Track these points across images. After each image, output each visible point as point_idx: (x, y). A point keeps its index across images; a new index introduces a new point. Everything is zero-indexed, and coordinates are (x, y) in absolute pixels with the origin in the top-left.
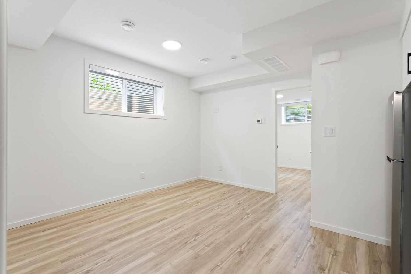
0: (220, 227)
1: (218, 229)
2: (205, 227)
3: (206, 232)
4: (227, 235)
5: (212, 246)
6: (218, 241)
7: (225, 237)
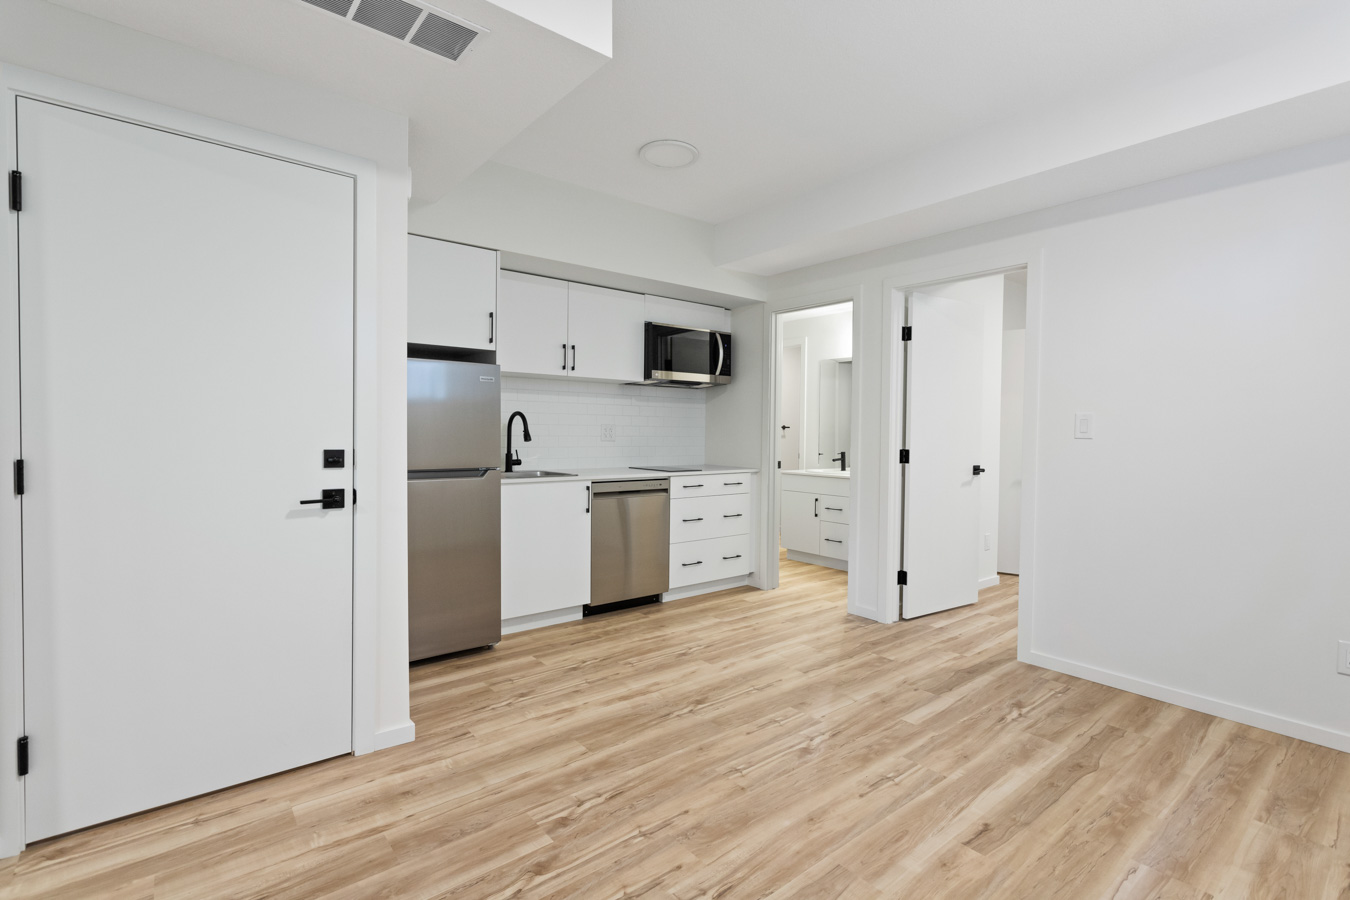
0: (722, 769)
1: (733, 763)
2: (779, 775)
3: (775, 757)
4: (712, 739)
5: (762, 720)
6: (745, 728)
7: (719, 736)
